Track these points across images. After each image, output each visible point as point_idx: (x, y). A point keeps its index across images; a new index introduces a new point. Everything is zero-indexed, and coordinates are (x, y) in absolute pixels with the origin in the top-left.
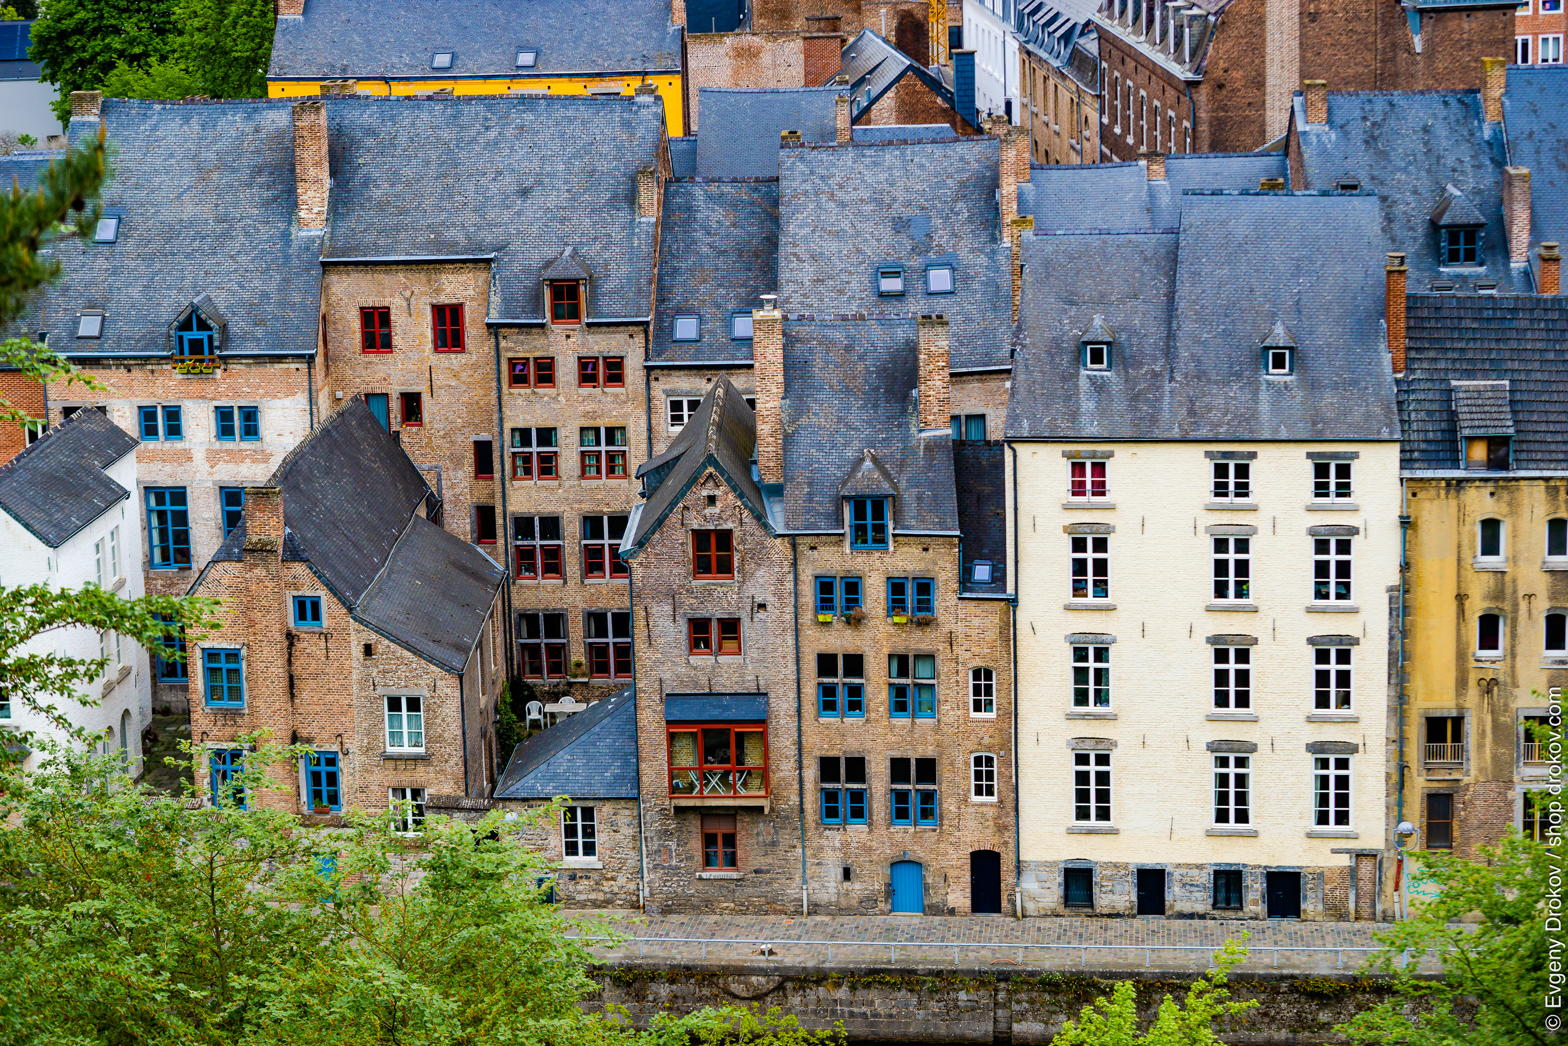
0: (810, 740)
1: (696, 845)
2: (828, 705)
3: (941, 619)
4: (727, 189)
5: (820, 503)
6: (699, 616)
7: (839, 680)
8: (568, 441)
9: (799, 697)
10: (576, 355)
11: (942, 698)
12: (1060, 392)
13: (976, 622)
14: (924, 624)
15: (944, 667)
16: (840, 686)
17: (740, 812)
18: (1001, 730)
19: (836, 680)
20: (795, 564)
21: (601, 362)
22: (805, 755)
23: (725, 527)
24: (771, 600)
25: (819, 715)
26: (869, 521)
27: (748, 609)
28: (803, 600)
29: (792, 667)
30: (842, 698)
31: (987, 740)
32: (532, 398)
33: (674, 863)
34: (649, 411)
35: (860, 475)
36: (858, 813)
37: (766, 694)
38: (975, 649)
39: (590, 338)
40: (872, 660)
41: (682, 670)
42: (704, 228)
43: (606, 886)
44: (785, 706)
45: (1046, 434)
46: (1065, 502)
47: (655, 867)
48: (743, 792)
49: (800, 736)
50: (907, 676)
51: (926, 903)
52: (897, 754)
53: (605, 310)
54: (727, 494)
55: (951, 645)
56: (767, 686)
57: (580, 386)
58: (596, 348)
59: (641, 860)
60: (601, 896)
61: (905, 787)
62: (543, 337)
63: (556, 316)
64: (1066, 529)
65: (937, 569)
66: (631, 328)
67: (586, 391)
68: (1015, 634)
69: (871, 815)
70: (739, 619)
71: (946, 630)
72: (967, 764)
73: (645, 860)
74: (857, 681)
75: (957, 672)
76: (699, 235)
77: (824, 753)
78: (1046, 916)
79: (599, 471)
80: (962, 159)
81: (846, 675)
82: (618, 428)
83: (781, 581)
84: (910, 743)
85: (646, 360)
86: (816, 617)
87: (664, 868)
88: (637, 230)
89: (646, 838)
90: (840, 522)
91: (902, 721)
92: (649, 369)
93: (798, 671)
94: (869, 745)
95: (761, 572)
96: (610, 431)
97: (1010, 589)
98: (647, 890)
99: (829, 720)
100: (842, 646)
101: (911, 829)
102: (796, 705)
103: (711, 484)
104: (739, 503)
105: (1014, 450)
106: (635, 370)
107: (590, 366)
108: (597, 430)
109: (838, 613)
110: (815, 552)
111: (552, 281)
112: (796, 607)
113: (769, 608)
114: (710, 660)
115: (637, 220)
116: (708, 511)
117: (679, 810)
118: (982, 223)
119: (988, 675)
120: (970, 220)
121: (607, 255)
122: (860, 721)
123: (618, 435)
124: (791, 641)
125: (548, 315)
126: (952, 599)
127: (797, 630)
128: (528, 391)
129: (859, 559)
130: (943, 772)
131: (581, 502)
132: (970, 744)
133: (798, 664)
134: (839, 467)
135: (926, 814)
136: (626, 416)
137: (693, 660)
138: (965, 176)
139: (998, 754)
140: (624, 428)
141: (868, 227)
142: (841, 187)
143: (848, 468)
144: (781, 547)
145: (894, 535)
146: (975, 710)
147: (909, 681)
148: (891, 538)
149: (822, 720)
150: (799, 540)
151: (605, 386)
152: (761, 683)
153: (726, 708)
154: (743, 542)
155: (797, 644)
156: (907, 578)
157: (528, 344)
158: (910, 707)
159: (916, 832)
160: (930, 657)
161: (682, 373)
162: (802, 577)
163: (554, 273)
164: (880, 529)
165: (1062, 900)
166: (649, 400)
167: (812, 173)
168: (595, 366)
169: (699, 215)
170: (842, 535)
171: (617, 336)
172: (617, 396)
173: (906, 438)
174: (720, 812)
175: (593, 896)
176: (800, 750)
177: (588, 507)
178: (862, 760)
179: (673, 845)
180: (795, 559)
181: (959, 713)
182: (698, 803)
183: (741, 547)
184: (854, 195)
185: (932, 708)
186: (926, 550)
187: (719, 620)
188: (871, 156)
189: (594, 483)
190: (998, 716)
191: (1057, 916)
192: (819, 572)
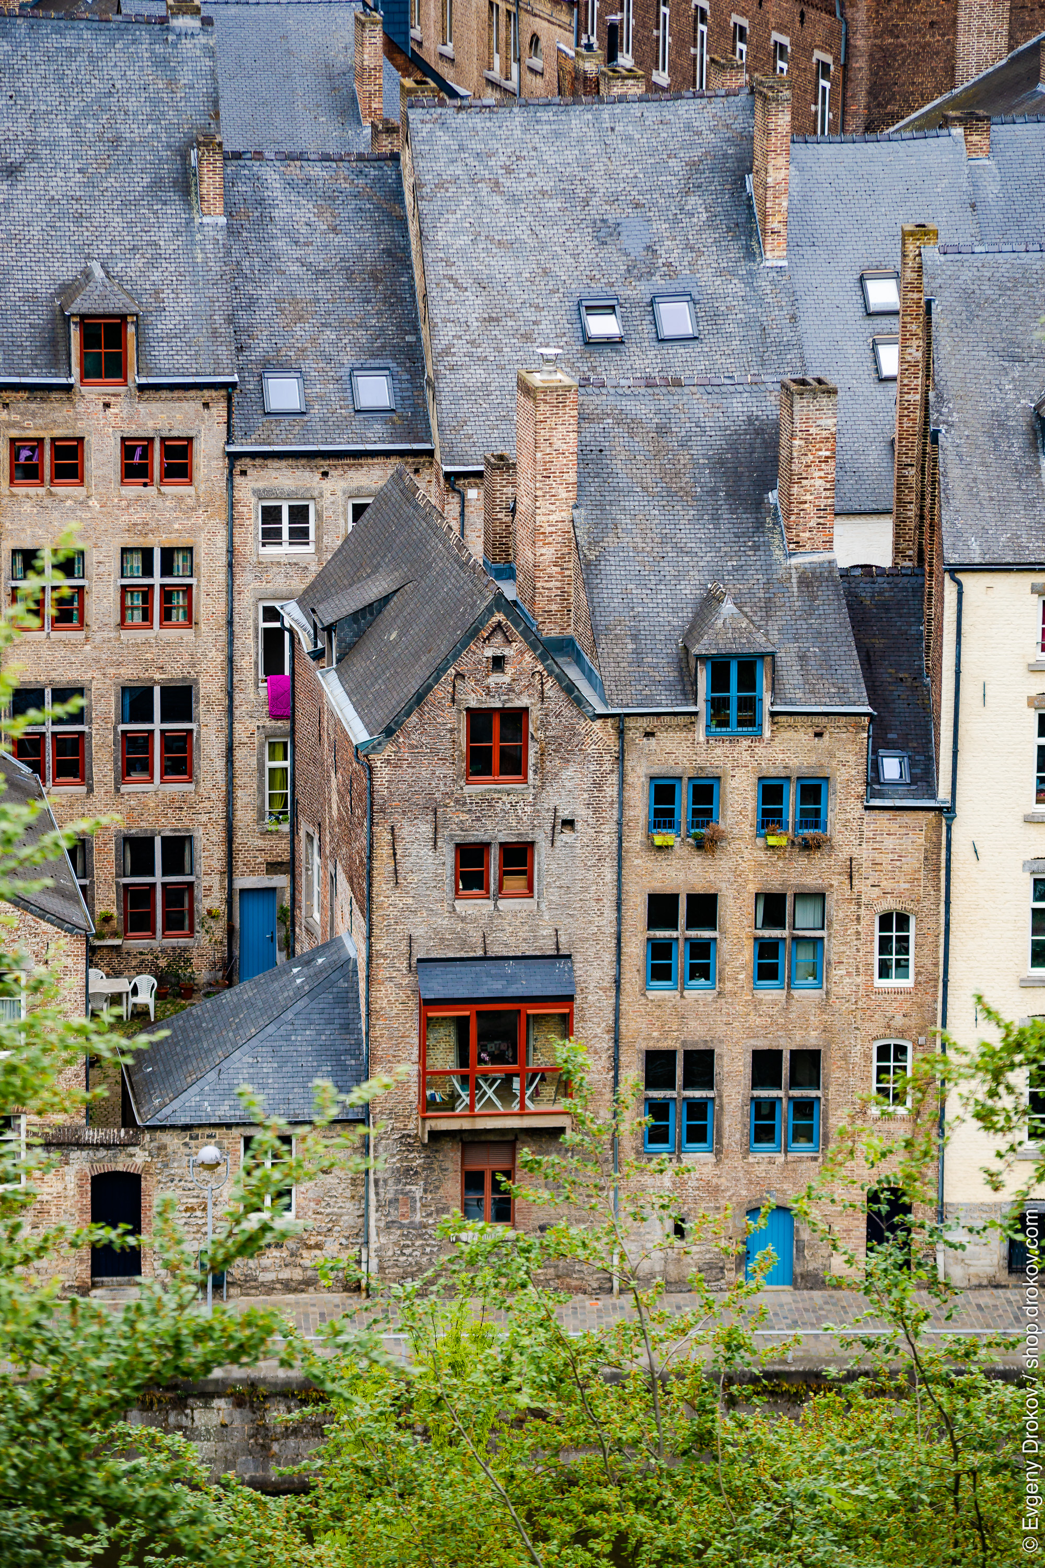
0: (633, 1026)
1: (453, 1187)
2: (660, 973)
3: (838, 839)
4: (316, 171)
5: (654, 667)
6: (472, 839)
7: (681, 933)
8: (102, 569)
9: (619, 961)
10: (119, 435)
11: (834, 958)
12: (1016, 495)
13: (889, 843)
14: (808, 847)
15: (837, 910)
16: (681, 942)
17: (522, 1137)
18: (921, 1006)
19: (674, 934)
20: (620, 759)
21: (157, 445)
22: (623, 1049)
23: (517, 703)
24: (582, 813)
25: (645, 988)
26: (734, 693)
27: (548, 828)
28: (630, 813)
29: (610, 914)
30: (681, 960)
31: (899, 1021)
32: (47, 501)
33: (418, 1218)
34: (231, 523)
35: (720, 622)
36: (697, 1135)
37: (569, 957)
38: (886, 884)
39: (143, 408)
40: (730, 902)
41: (443, 922)
42: (287, 234)
43: (308, 1258)
44: (597, 974)
45: (1009, 559)
46: (1032, 661)
47: (389, 1225)
48: (531, 1106)
49: (617, 1020)
50: (782, 925)
51: (798, 1270)
52: (763, 1044)
53: (164, 364)
54: (522, 653)
55: (851, 878)
56: (571, 943)
57: (123, 483)
58: (150, 424)
59: (365, 1216)
60: (297, 1274)
61: (774, 1093)
62: (67, 406)
63: (85, 374)
64: (1031, 702)
65: (834, 763)
66: (206, 393)
67: (134, 490)
68: (948, 860)
69: (720, 1137)
70: (532, 844)
71: (843, 855)
72: (867, 1057)
73: (373, 1215)
74: (706, 934)
75: (858, 918)
76: (281, 244)
77: (653, 1045)
78: (980, 1286)
79: (147, 615)
80: (688, 127)
81: (690, 925)
82: (179, 549)
83: (598, 785)
84: (784, 1028)
85: (228, 443)
86: (649, 837)
87: (402, 1226)
88: (199, 237)
89: (376, 1182)
90: (691, 694)
91: (771, 994)
92: (233, 457)
93: (619, 921)
94: (721, 1030)
95: (569, 772)
96: (168, 554)
97: (943, 793)
98: (374, 1262)
99: (662, 993)
100: (686, 882)
101: (780, 1158)
102: (613, 972)
103: (498, 639)
104: (540, 668)
105: (959, 584)
106: (210, 458)
107: (138, 452)
108: (147, 553)
109: (683, 832)
110: (653, 741)
111: (83, 317)
112: (620, 824)
113: (578, 826)
114: (486, 906)
115: (198, 221)
116: (494, 679)
117: (435, 1136)
118: (729, 230)
119: (903, 921)
120: (710, 223)
121: (156, 276)
122: (710, 995)
123: (179, 560)
124: (609, 875)
125: (76, 370)
126: (855, 809)
127: (620, 859)
128: (41, 491)
129: (718, 751)
130: (831, 1070)
131: (120, 664)
132: (875, 1028)
133: (619, 909)
134: (674, 611)
135: (804, 1133)
136: (194, 530)
137: (460, 905)
138: (698, 153)
139: (915, 1043)
140: (190, 550)
141: (556, 234)
142: (509, 170)
143: (688, 613)
144: (603, 732)
145: (773, 714)
146: (881, 976)
147: (785, 933)
148: (767, 719)
149: (651, 995)
150: (630, 723)
151: (162, 483)
152: (563, 939)
153: (511, 979)
154: (544, 726)
155: (619, 880)
156: (788, 778)
157: (43, 416)
158: (784, 971)
159: (787, 1163)
160: (819, 897)
161: (284, 463)
162: (631, 778)
163: (87, 305)
164: (749, 705)
165: (1005, 1263)
166: (232, 506)
167: (462, 148)
168: (146, 452)
169: (276, 213)
170: (695, 714)
171: (185, 405)
172: (181, 499)
173: (768, 568)
174: (492, 1138)
175: (285, 1274)
176: (617, 1041)
177: (130, 673)
178: (710, 1053)
179: (417, 1190)
180: (622, 751)
181: (859, 980)
182: (466, 1124)
183: (539, 735)
184: (529, 185)
185: (816, 972)
186: (819, 735)
187: (501, 844)
188: (549, 122)
189: (141, 635)
190: (917, 983)
191: (997, 1286)
192: (656, 770)
